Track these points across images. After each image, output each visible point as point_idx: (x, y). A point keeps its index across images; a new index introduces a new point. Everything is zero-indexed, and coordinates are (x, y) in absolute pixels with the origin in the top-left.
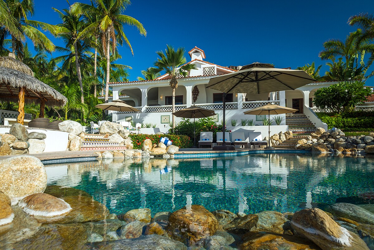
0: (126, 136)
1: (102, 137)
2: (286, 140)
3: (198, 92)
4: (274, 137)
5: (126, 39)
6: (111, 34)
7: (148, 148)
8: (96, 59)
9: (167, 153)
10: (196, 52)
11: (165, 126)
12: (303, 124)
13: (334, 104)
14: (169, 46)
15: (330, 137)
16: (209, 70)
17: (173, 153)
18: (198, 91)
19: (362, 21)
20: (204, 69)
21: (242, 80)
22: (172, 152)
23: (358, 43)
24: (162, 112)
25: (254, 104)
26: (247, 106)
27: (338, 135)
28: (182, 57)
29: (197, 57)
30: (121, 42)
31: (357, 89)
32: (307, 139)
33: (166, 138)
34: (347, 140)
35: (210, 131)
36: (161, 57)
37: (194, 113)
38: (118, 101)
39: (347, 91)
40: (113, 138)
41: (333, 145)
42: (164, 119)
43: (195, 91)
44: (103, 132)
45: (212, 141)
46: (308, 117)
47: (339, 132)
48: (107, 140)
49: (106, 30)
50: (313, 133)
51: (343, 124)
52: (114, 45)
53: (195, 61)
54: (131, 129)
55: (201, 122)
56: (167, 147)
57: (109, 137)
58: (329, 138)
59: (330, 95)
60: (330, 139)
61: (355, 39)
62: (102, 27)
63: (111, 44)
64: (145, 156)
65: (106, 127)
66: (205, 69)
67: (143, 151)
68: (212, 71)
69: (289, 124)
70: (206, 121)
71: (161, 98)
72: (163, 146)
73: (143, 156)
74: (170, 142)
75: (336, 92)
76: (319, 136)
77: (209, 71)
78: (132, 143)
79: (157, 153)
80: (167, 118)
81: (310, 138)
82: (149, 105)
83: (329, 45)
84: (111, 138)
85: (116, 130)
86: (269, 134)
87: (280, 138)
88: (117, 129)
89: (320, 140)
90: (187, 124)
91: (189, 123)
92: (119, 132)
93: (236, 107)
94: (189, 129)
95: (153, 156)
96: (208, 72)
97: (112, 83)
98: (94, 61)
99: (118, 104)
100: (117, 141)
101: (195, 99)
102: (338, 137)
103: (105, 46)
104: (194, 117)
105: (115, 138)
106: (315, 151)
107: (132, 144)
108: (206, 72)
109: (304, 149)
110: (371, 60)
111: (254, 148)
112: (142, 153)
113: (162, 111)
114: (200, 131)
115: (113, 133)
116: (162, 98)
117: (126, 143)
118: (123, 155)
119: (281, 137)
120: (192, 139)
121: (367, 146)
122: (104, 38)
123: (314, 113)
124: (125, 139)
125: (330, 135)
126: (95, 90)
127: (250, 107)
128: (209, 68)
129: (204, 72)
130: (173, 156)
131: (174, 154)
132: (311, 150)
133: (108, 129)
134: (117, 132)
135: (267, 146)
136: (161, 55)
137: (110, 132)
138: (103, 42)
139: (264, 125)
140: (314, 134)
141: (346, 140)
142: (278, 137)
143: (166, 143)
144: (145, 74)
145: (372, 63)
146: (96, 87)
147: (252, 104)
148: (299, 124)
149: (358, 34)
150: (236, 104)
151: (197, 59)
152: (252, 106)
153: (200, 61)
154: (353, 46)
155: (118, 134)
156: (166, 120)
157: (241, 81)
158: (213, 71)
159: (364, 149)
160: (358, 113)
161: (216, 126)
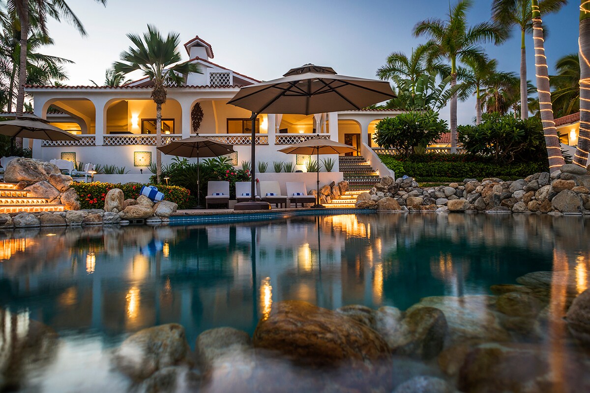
0: (66, 186)
2: (339, 194)
3: (202, 115)
4: (323, 190)
7: (116, 205)
9: (155, 215)
10: (198, 45)
11: (141, 170)
12: (361, 171)
13: (401, 143)
15: (401, 189)
16: (220, 78)
17: (166, 215)
18: (201, 112)
20: (212, 75)
21: (285, 92)
22: (165, 212)
25: (293, 139)
26: (282, 141)
27: (410, 186)
29: (200, 54)
32: (371, 192)
33: (153, 187)
34: (422, 193)
35: (223, 179)
37: (198, 148)
39: (418, 123)
40: (36, 189)
41: (406, 200)
42: (141, 158)
43: (196, 111)
44: (13, 179)
45: (228, 196)
46: (367, 161)
47: (412, 182)
50: (379, 185)
53: (196, 61)
54: (73, 174)
55: (209, 165)
56: (154, 203)
58: (399, 191)
59: (397, 129)
60: (401, 193)
66: (214, 75)
67: (107, 212)
68: (226, 81)
69: (345, 171)
70: (217, 163)
72: (147, 202)
76: (385, 187)
77: (220, 80)
78: (78, 199)
79: (135, 215)
80: (147, 157)
81: (374, 190)
82: (111, 133)
84: (31, 190)
86: (318, 184)
87: (332, 192)
88: (45, 173)
89: (389, 193)
90: (184, 167)
91: (188, 166)
92: (49, 179)
93: (266, 141)
94: (188, 176)
95: (128, 221)
96: (218, 81)
97: (33, 86)
100: (45, 196)
101: (196, 126)
102: (411, 189)
104: (198, 156)
105: (41, 190)
106: (384, 209)
107: (79, 202)
108: (216, 80)
109: (368, 207)
111: (296, 207)
112: (104, 216)
113: (136, 144)
114: (207, 180)
117: (65, 200)
118: (62, 219)
119: (334, 190)
120: (194, 193)
121: (449, 201)
124: (62, 193)
125: (400, 187)
127: (286, 143)
128: (220, 75)
129: (212, 80)
130: (168, 221)
131: (169, 216)
132: (377, 208)
133: (24, 173)
134: (43, 179)
135: (315, 203)
137: (29, 179)
139: (308, 171)
142: (329, 190)
143: (152, 197)
147: (291, 138)
148: (357, 171)
150: (266, 137)
151: (200, 57)
152: (291, 141)
153: (205, 61)
155: (46, 182)
156: (143, 159)
157: (283, 94)
158: (228, 80)
159: (446, 205)
160: (431, 157)
161: (234, 172)
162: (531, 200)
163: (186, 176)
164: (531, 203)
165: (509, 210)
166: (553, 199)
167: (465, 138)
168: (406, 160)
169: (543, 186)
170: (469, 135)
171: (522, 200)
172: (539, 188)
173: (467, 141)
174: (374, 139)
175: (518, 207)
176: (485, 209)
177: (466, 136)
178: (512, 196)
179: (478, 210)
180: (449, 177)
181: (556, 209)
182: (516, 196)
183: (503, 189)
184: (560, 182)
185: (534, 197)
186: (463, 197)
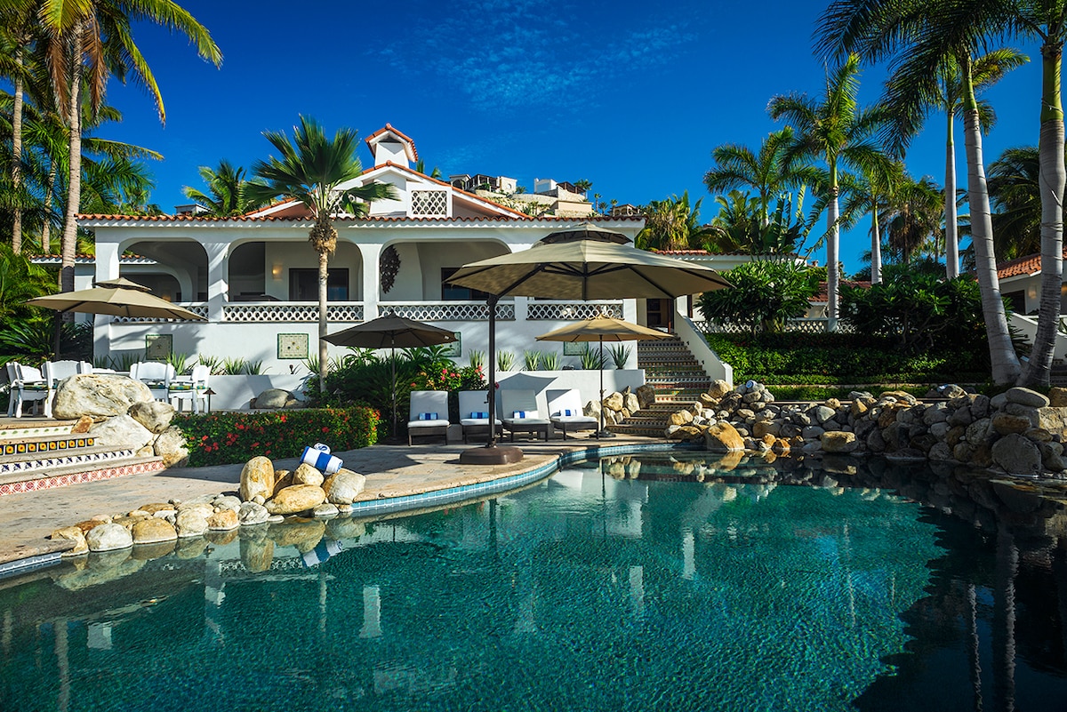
0: (164, 422)
1: (64, 431)
2: (639, 409)
3: (398, 263)
4: (611, 401)
5: (144, 66)
6: (85, 45)
7: (261, 489)
8: (18, 116)
9: (327, 501)
10: (389, 140)
11: (291, 367)
12: (675, 363)
13: (744, 315)
14: (307, 119)
15: (743, 405)
16: (430, 200)
17: (347, 501)
18: (396, 258)
19: (796, 111)
20: (415, 195)
22: (346, 495)
23: (787, 161)
24: (280, 322)
25: (557, 309)
26: (539, 314)
27: (760, 401)
28: (351, 158)
29: (392, 157)
30: (119, 71)
31: (794, 282)
32: (693, 411)
33: (322, 445)
34: (780, 414)
35: (437, 387)
36: (284, 152)
38: (116, 286)
39: (772, 285)
40: (110, 432)
41: (752, 427)
42: (290, 344)
43: (388, 258)
44: (68, 412)
45: (447, 422)
46: (686, 344)
47: (762, 393)
48: (87, 443)
49: (69, 32)
50: (706, 395)
51: (764, 365)
52: (99, 82)
53: (386, 169)
55: (412, 359)
56: (326, 478)
57: (97, 431)
58: (741, 408)
60: (744, 411)
61: (781, 152)
62: (49, 19)
63: (89, 79)
64: (253, 522)
65: (80, 393)
66: (419, 196)
67: (246, 503)
68: (440, 205)
70: (426, 355)
71: (274, 272)
72: (314, 477)
73: (247, 523)
74: (334, 463)
75: (751, 288)
76: (717, 401)
77: (430, 204)
78: (185, 446)
79: (294, 507)
80: (300, 342)
81: (698, 407)
82: (236, 299)
83: (725, 155)
84: (102, 434)
85: (123, 403)
86: (602, 396)
87: (625, 405)
88: (126, 400)
89: (723, 412)
90: (368, 363)
91: (375, 362)
92: (135, 410)
93: (510, 313)
94: (375, 381)
95: (282, 518)
96: (426, 205)
97: (94, 217)
98: (12, 121)
99: (120, 296)
100: (127, 442)
101: (387, 283)
102: (761, 405)
103: (59, 83)
104: (393, 346)
105: (119, 434)
106: (715, 445)
107: (186, 450)
108: (423, 204)
109: (690, 441)
110: (816, 210)
112: (241, 512)
113: (281, 319)
114: (409, 386)
115: (109, 414)
116: (277, 273)
117: (161, 448)
118: (170, 529)
119: (629, 402)
121: (825, 434)
122: (55, 53)
123: (698, 333)
124: (157, 435)
125: (741, 401)
126: (17, 225)
127: (546, 317)
128: (430, 195)
129: (415, 204)
130: (350, 510)
131: (353, 502)
132: (704, 442)
133: (88, 401)
134: (124, 409)
136: (278, 144)
137: (99, 412)
138: (51, 69)
139: (584, 368)
140: (708, 398)
141: (779, 416)
142: (620, 402)
143: (321, 466)
144: (210, 178)
145: (820, 218)
146: (18, 215)
147: (554, 309)
148: (667, 363)
149: (785, 138)
150: (510, 305)
151: (394, 162)
152: (554, 314)
153: (402, 168)
154: (776, 166)
155: (128, 417)
156: (295, 347)
158: (444, 204)
159: (818, 438)
160: (794, 338)
161: (456, 372)
162: (960, 442)
163: (372, 382)
164: (958, 447)
165: (923, 456)
166: (995, 445)
167: (852, 307)
168: (753, 345)
169: (978, 419)
170: (857, 302)
171: (945, 440)
172: (973, 422)
173: (854, 313)
174: (697, 306)
175: (937, 452)
176: (884, 451)
177: (854, 305)
178: (929, 432)
179: (872, 452)
180: (825, 375)
181: (999, 465)
182: (934, 433)
183: (914, 417)
184: (1006, 418)
185: (963, 438)
186: (847, 424)
